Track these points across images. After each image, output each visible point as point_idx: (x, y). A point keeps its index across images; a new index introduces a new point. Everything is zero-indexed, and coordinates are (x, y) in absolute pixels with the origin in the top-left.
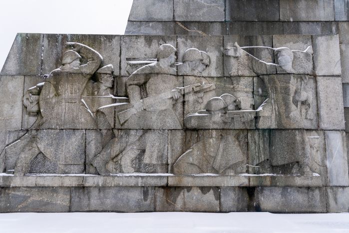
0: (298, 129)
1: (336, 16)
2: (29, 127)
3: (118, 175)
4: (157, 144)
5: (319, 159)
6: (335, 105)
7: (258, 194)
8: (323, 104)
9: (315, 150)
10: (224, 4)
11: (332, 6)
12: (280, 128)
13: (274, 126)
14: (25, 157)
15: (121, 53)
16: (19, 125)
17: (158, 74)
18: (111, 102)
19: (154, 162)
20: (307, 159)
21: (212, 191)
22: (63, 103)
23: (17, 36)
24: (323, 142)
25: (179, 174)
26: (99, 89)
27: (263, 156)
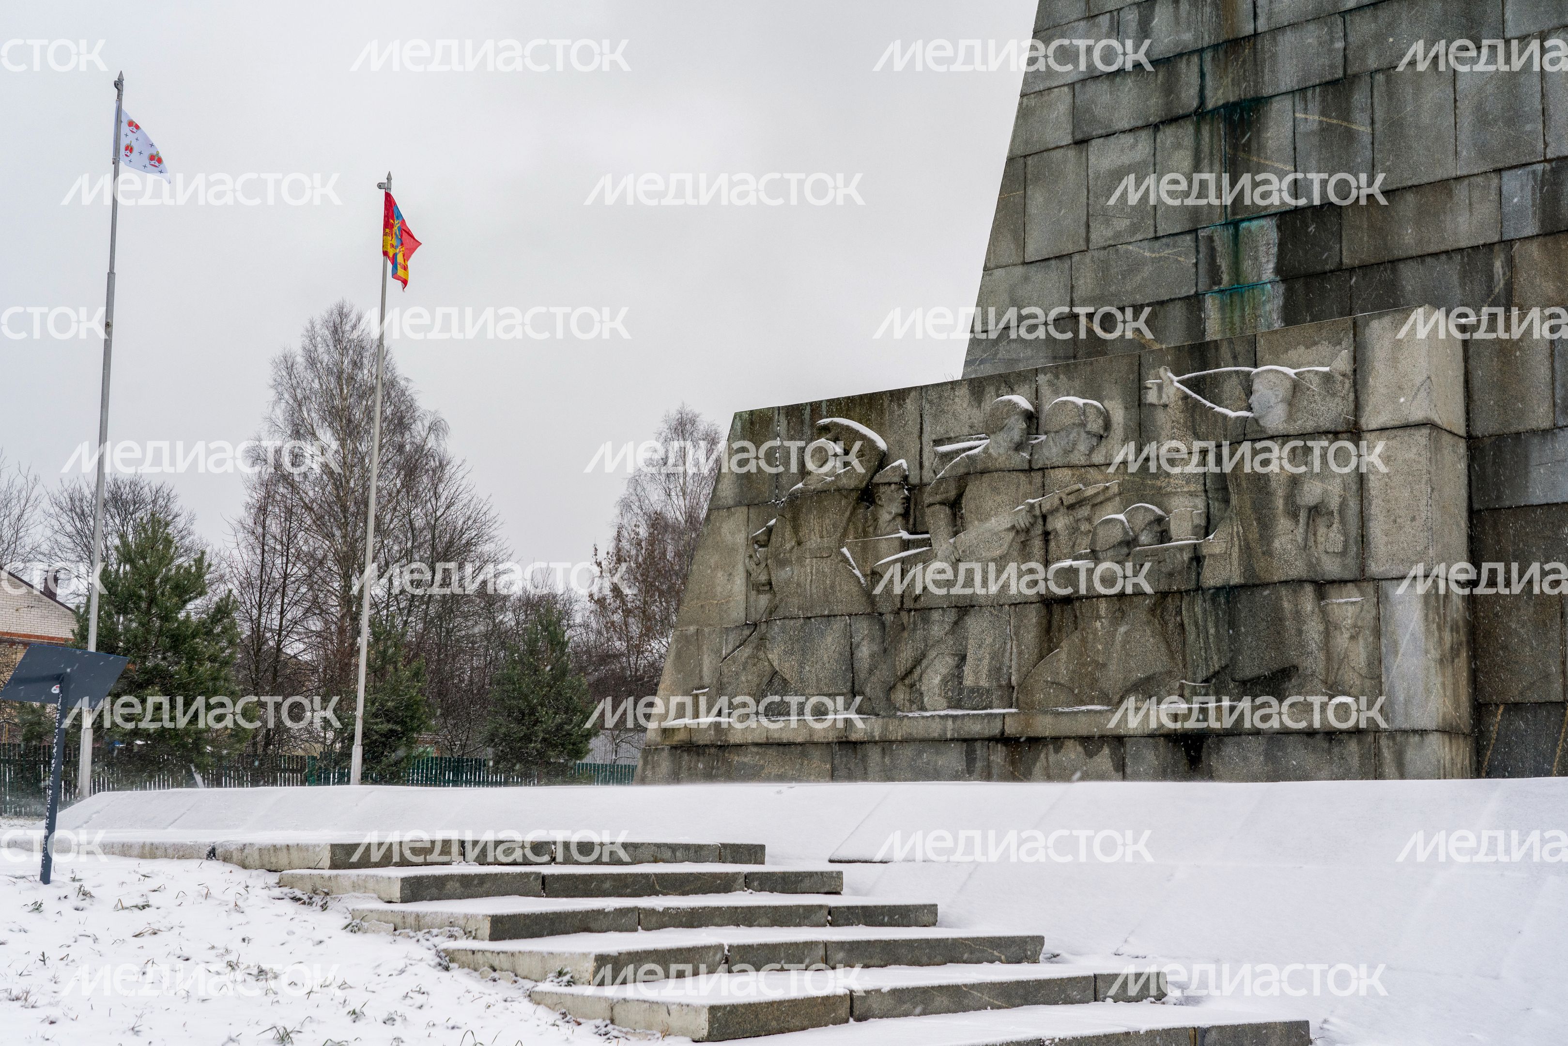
0: (1286, 582)
1: (1506, 224)
2: (758, 617)
3: (910, 715)
4: (989, 640)
5: (1362, 660)
6: (1408, 507)
7: (1209, 754)
8: (1376, 509)
9: (1346, 635)
10: (1193, 245)
11: (1493, 196)
12: (1251, 582)
13: (1236, 580)
14: (747, 681)
15: (921, 428)
16: (742, 615)
17: (982, 473)
18: (898, 548)
19: (984, 683)
20: (1310, 659)
21: (1106, 751)
22: (808, 561)
23: (735, 418)
24: (1374, 612)
25: (1027, 708)
26: (876, 520)
27: (1215, 658)
